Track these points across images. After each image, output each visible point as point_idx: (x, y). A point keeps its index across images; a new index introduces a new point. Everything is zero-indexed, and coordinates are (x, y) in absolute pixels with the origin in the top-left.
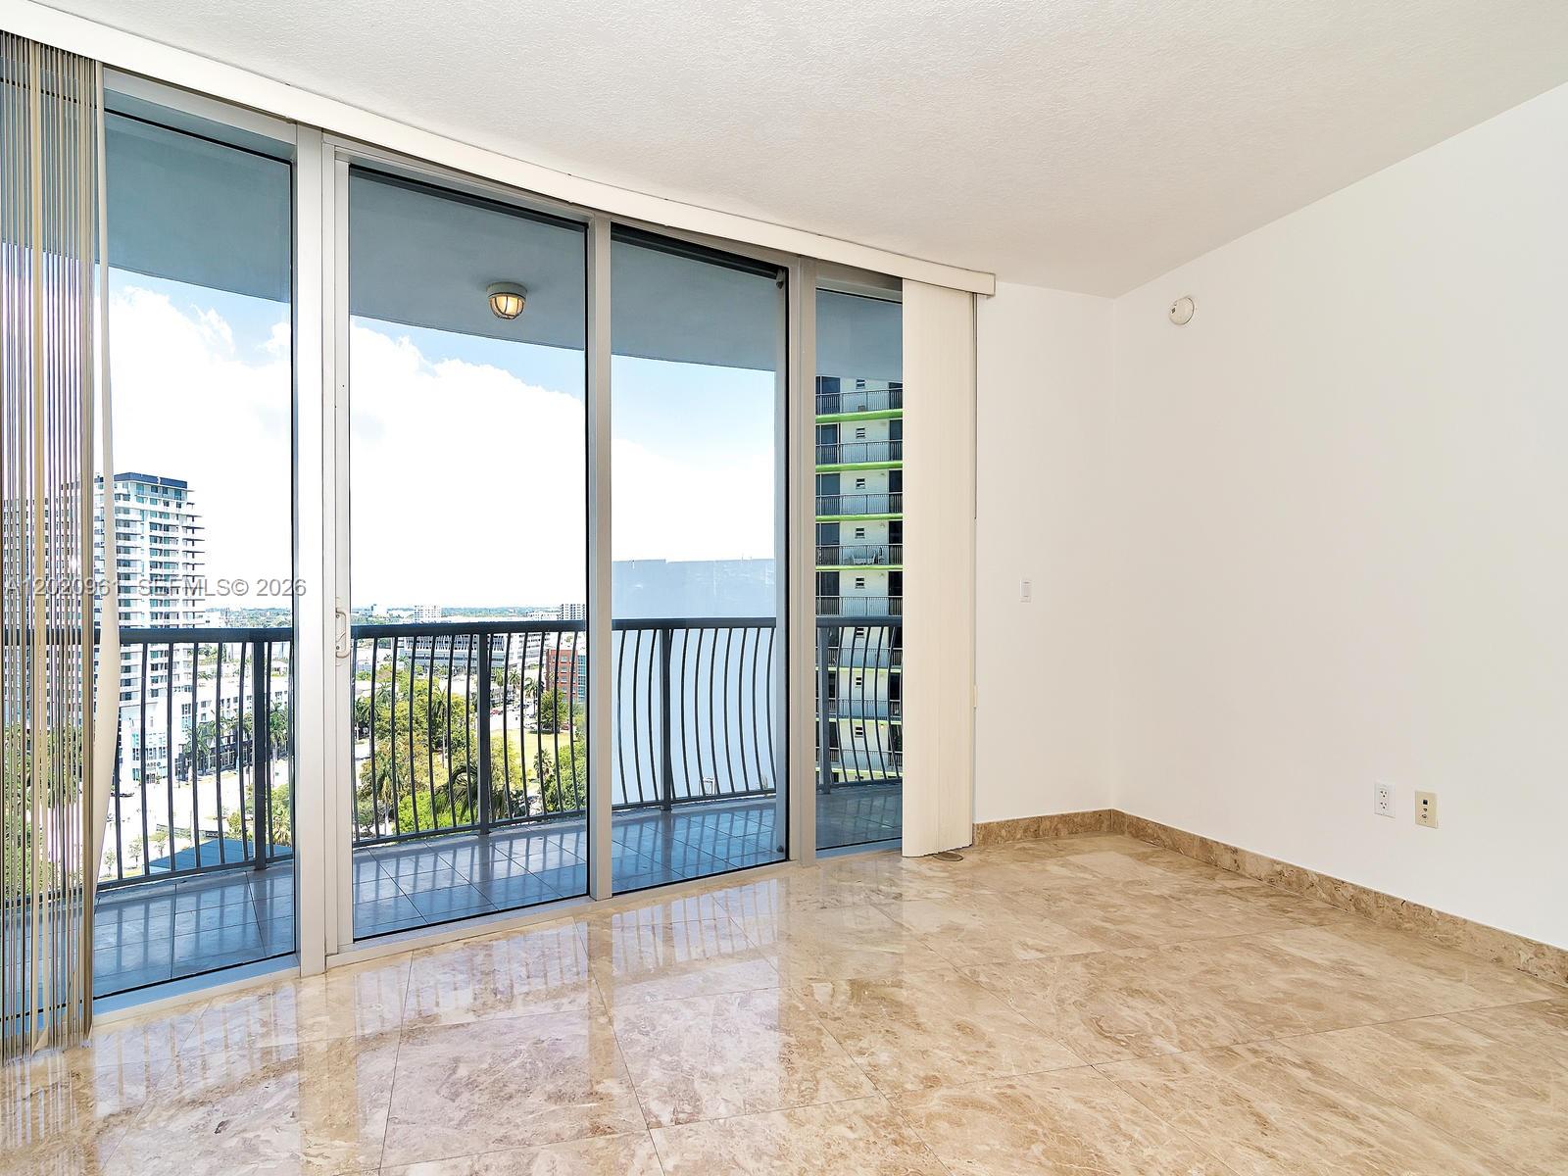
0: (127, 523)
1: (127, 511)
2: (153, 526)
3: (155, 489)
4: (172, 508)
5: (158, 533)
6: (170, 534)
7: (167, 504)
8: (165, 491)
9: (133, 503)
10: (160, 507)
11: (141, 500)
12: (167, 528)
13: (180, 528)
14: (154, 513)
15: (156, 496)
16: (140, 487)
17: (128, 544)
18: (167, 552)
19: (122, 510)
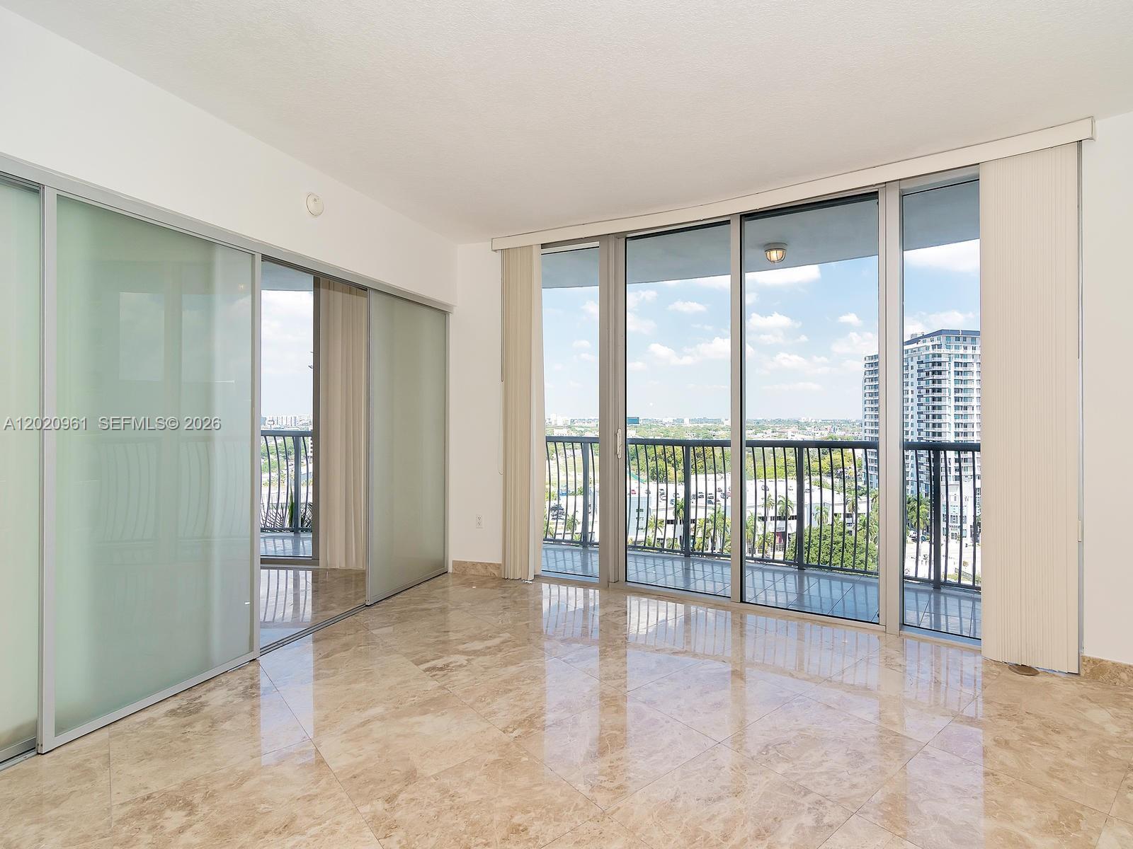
0: (940, 364)
1: (940, 356)
2: (957, 364)
3: (958, 339)
4: (970, 351)
5: (960, 369)
6: (968, 369)
7: (966, 348)
8: (965, 339)
9: (944, 351)
10: (962, 351)
11: (948, 347)
12: (966, 365)
13: (975, 364)
14: (957, 356)
15: (958, 343)
16: (949, 339)
17: (940, 377)
18: (965, 382)
19: (937, 356)
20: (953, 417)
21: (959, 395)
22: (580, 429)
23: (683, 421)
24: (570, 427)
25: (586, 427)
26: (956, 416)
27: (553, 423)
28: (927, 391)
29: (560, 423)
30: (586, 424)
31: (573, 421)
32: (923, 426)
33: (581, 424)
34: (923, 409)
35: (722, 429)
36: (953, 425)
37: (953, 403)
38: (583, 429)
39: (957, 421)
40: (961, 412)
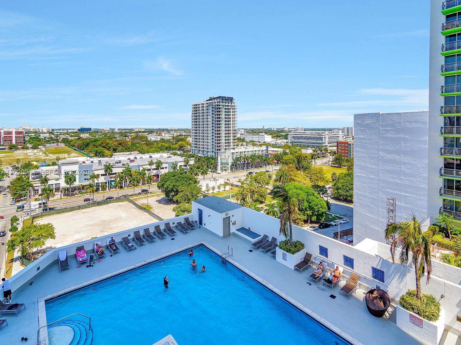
0: (220, 108)
2: (225, 109)
3: (226, 100)
4: (230, 104)
5: (227, 110)
6: (229, 111)
11: (222, 103)
16: (222, 100)
17: (220, 113)
18: (228, 115)
20: (224, 128)
21: (226, 120)
22: (57, 134)
23: (114, 129)
24: (51, 133)
25: (60, 133)
26: (225, 127)
27: (41, 131)
28: (215, 118)
29: (45, 131)
30: (61, 131)
31: (53, 130)
32: (214, 131)
33: (57, 131)
34: (214, 125)
35: (133, 132)
36: (224, 131)
37: (224, 123)
38: (59, 134)
39: (226, 129)
40: (227, 126)
